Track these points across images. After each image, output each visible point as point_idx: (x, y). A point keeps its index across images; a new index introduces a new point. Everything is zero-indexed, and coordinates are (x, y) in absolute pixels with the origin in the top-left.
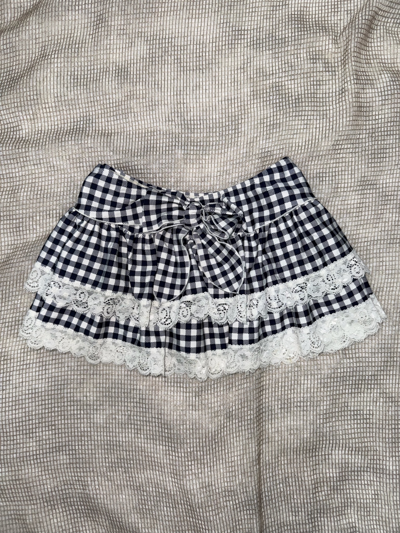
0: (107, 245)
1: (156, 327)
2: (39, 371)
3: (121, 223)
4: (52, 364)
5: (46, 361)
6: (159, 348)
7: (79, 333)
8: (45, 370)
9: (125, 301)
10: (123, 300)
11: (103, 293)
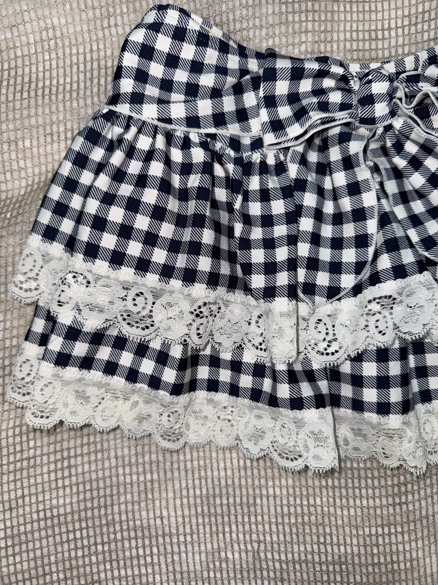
0: (184, 182)
1: (307, 361)
2: (56, 471)
3: (212, 130)
4: (82, 455)
5: (68, 449)
6: (321, 409)
7: (138, 385)
8: (69, 467)
9: (231, 307)
10: (227, 306)
11: (186, 290)
